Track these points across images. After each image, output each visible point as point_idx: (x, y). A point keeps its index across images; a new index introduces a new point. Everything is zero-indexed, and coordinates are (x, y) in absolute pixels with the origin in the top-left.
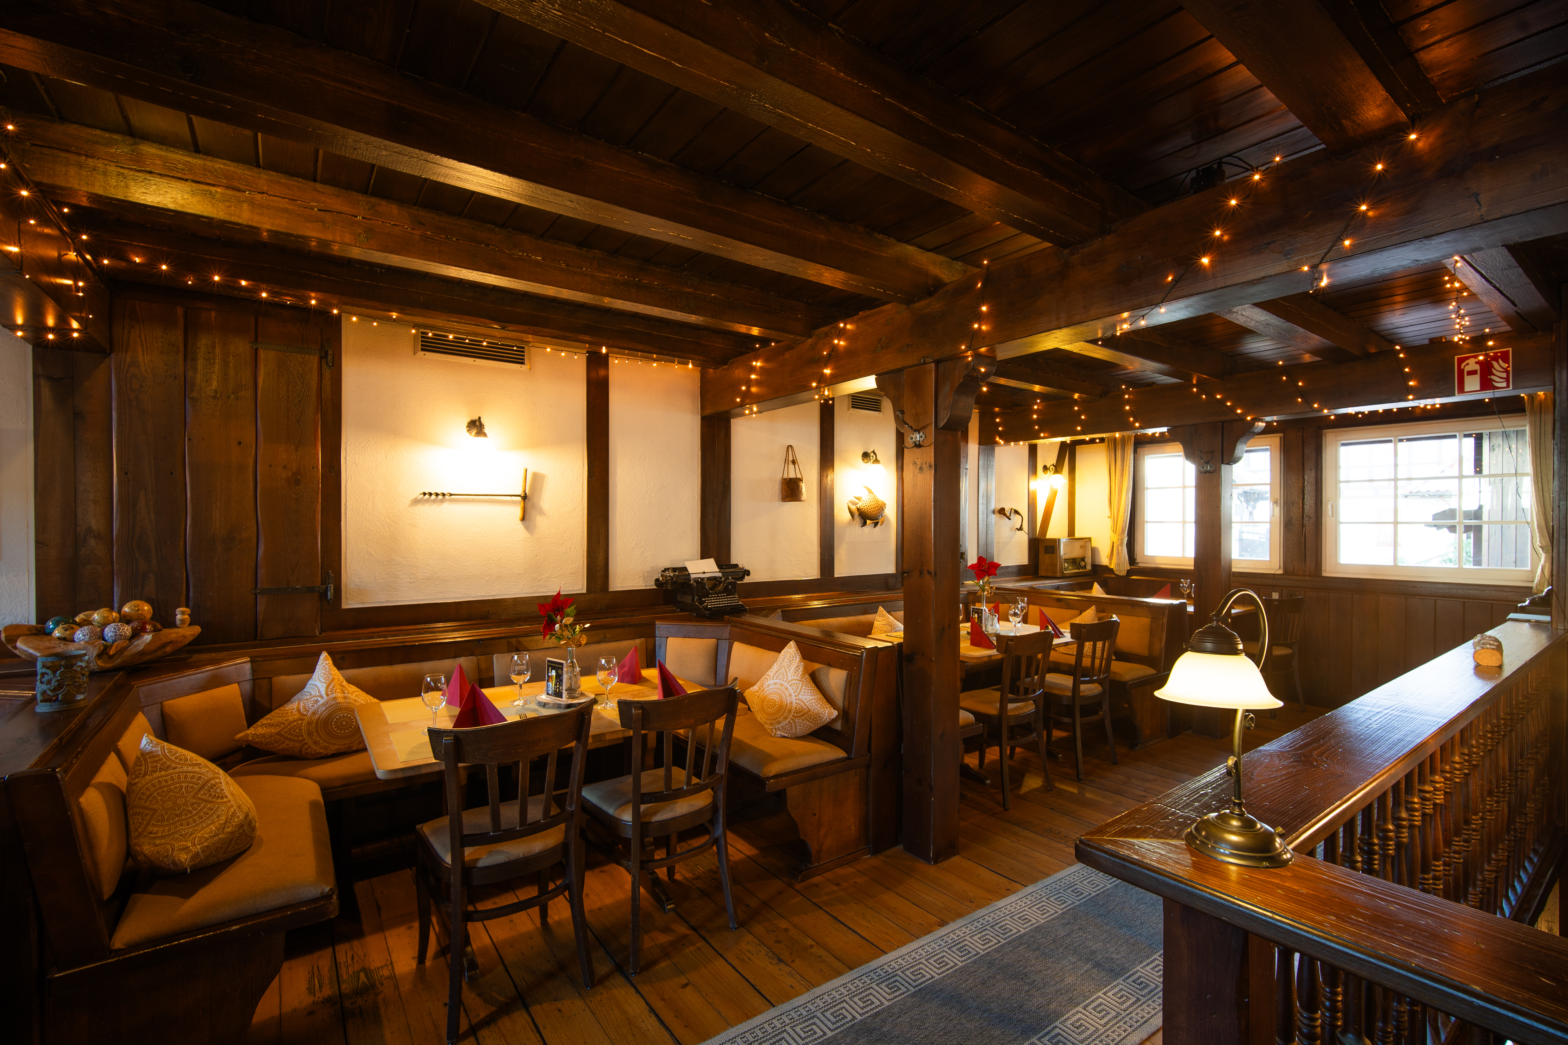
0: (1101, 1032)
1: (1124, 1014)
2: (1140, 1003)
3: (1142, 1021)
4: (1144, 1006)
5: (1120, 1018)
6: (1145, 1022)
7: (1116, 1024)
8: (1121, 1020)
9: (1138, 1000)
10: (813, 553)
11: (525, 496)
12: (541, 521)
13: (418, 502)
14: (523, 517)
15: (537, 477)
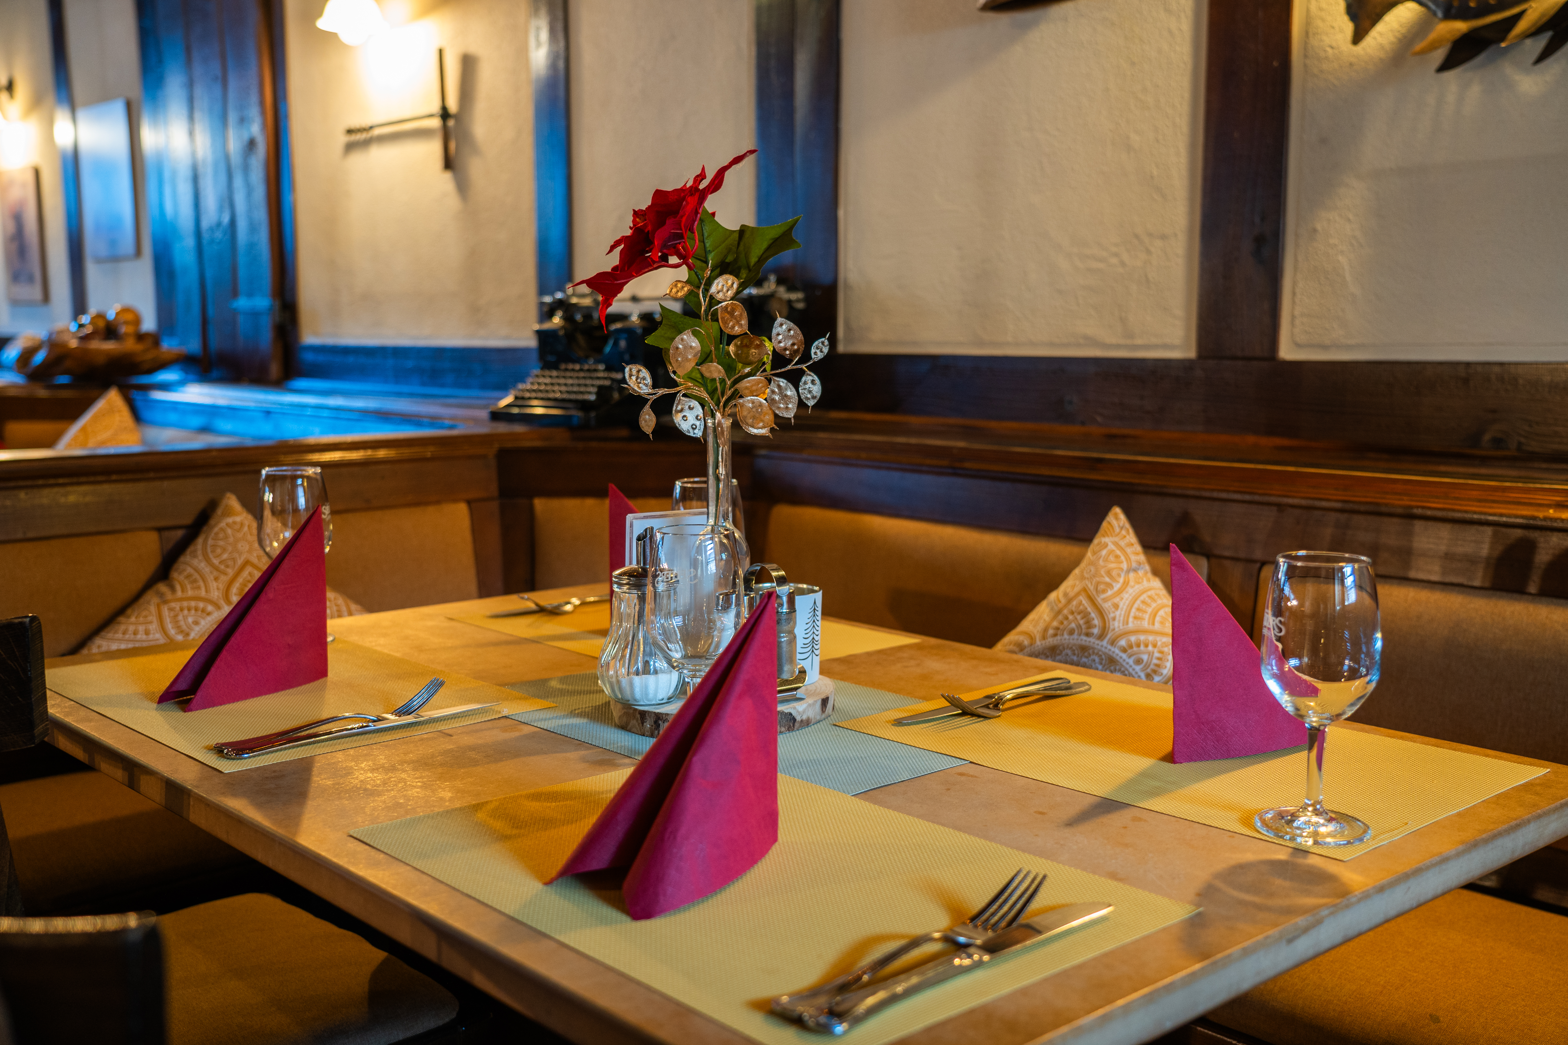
10: (1163, 237)
11: (445, 115)
12: (476, 168)
13: (350, 147)
14: (449, 163)
15: (468, 63)
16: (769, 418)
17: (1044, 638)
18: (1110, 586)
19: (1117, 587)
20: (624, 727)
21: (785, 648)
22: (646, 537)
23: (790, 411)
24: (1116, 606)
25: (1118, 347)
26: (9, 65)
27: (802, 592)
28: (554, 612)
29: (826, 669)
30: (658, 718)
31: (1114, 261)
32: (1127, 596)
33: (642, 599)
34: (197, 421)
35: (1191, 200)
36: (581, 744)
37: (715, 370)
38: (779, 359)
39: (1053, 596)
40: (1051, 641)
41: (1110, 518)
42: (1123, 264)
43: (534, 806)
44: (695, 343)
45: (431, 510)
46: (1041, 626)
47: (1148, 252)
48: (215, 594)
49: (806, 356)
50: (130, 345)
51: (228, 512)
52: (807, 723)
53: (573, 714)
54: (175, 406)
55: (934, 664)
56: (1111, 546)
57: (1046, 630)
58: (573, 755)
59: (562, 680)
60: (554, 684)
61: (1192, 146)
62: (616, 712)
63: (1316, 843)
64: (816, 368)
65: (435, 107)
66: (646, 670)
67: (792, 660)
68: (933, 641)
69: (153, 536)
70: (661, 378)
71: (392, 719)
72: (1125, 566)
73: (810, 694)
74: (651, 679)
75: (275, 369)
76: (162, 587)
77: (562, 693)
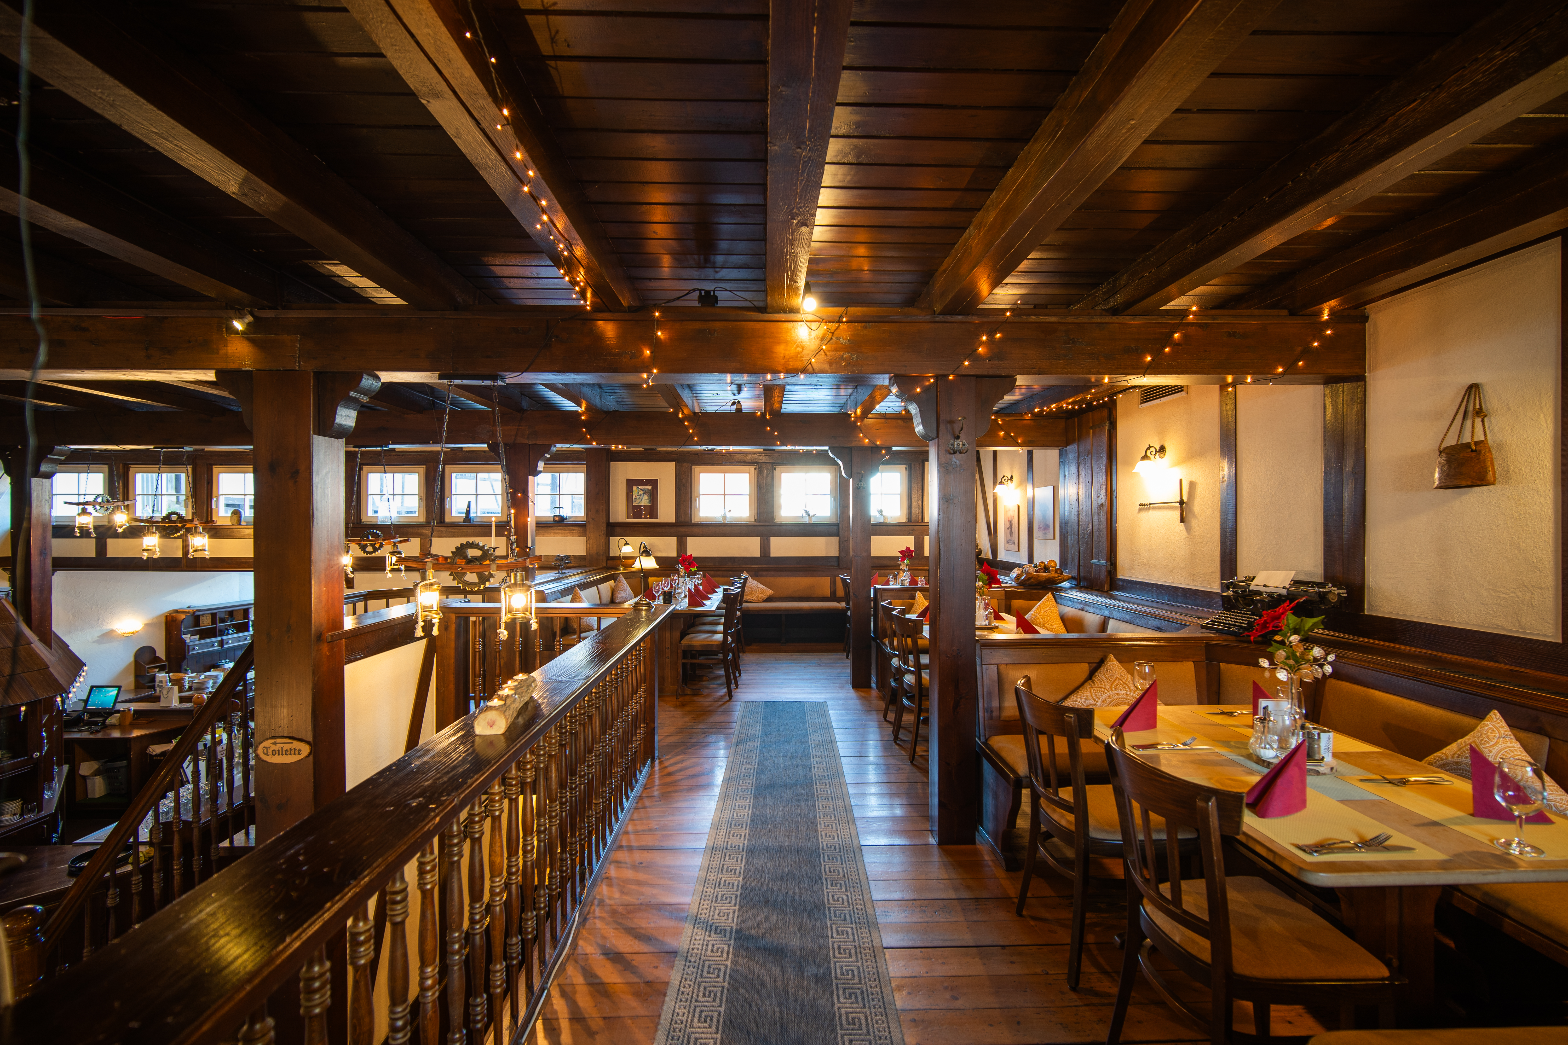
10: (1541, 588)
11: (1182, 502)
12: (1194, 523)
13: (1140, 510)
14: (1182, 520)
15: (1192, 485)
16: (1312, 677)
17: (1453, 757)
18: (1488, 742)
19: (1491, 743)
20: (1257, 763)
21: (1316, 750)
22: (1265, 708)
23: (1320, 676)
24: (1490, 751)
25: (1516, 632)
26: (1012, 472)
27: (1324, 731)
28: (1230, 714)
29: (1335, 755)
30: (1269, 763)
31: (1513, 595)
32: (1497, 748)
33: (1264, 727)
34: (1079, 606)
35: (1556, 574)
36: (1242, 766)
37: (1291, 662)
38: (1316, 660)
39: (1460, 741)
40: (1456, 759)
41: (1491, 714)
42: (1518, 597)
43: (1229, 781)
44: (1284, 653)
45: (1179, 663)
46: (1452, 752)
47: (1532, 593)
48: (1107, 687)
49: (1326, 659)
50: (1053, 574)
51: (1111, 661)
52: (1324, 774)
53: (1239, 755)
54: (1071, 599)
55: (1385, 762)
56: (1490, 726)
57: (1454, 754)
58: (1240, 769)
59: (1235, 742)
60: (1232, 743)
61: (1556, 552)
62: (1255, 758)
63: (1521, 854)
64: (1329, 663)
65: (1178, 499)
66: (1265, 748)
67: (1319, 753)
68: (1389, 752)
69: (1087, 665)
70: (1272, 663)
71: (1181, 747)
72: (1497, 735)
73: (1326, 765)
74: (1267, 751)
75: (1106, 587)
76: (1090, 682)
77: (1235, 747)
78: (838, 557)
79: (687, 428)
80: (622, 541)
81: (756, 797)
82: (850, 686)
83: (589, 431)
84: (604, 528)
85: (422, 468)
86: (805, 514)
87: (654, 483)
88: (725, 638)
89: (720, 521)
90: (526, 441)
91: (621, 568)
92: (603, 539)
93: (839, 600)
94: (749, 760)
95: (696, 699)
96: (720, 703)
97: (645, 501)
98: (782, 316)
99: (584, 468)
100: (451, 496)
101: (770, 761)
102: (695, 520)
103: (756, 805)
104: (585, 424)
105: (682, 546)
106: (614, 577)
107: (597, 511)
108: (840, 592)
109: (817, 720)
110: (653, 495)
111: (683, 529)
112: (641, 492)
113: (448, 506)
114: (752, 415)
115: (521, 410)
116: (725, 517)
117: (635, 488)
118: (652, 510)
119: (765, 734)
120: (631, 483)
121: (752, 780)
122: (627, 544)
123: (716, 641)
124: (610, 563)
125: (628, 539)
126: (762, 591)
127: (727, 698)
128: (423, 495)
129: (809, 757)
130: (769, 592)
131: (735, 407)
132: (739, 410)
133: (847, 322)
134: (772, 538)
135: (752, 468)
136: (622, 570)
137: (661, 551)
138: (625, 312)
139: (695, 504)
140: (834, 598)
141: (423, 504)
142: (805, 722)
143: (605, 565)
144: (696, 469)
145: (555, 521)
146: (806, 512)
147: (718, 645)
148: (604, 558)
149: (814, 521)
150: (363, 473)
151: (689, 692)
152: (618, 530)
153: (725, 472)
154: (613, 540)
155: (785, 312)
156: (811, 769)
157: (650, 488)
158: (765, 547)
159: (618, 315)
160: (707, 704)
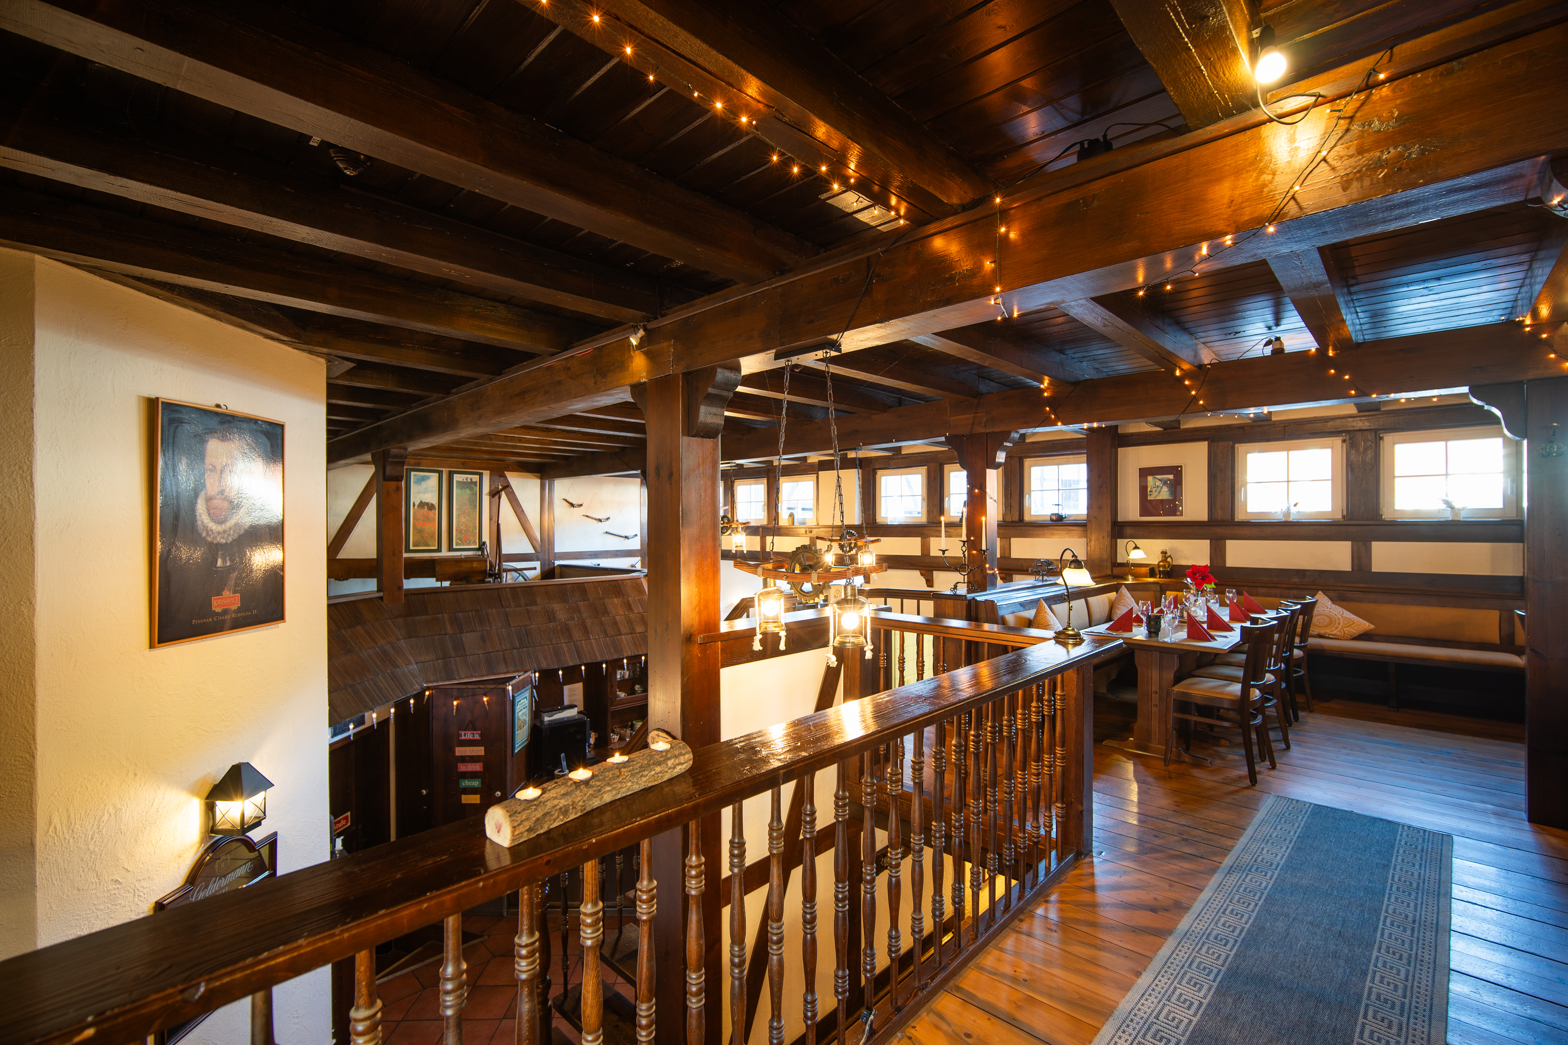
0: (1176, 982)
1: (1164, 1001)
2: (1154, 1015)
3: (1146, 996)
4: (1149, 1011)
5: (1166, 996)
6: (1143, 995)
7: (1166, 991)
8: (1164, 995)
9: (1157, 1018)
78: (1521, 579)
79: (1188, 389)
80: (1131, 545)
81: (1221, 991)
82: (1524, 815)
83: (1054, 410)
84: (1108, 528)
85: (924, 469)
86: (1444, 506)
87: (1176, 471)
88: (1245, 691)
89: (1280, 518)
90: (983, 430)
91: (1130, 577)
92: (1107, 541)
93: (1519, 652)
94: (1240, 908)
95: (1196, 772)
96: (1232, 788)
97: (1164, 494)
98: (1224, 126)
99: (1084, 457)
100: (949, 496)
101: (1280, 925)
102: (1240, 517)
103: (1214, 1009)
104: (1049, 402)
105: (1218, 552)
106: (1116, 588)
107: (1100, 508)
108: (1521, 637)
109: (1416, 870)
110: (1176, 485)
111: (1219, 530)
112: (1158, 483)
113: (946, 506)
114: (1302, 355)
115: (978, 395)
116: (1288, 513)
117: (1150, 478)
118: (1172, 505)
119: (1291, 866)
120: (1145, 473)
121: (1228, 952)
122: (1136, 548)
123: (1230, 694)
124: (1117, 571)
125: (1139, 542)
126: (1351, 624)
127: (1248, 782)
128: (925, 495)
129: (1370, 945)
130: (1365, 625)
131: (1270, 347)
132: (1279, 352)
133: (1389, 80)
134: (1375, 544)
135: (1337, 441)
136: (1130, 580)
137: (1187, 559)
138: (956, 213)
139: (1240, 496)
140: (1507, 644)
141: (925, 504)
142: (1386, 867)
143: (1109, 572)
144: (1240, 448)
145: (1052, 520)
146: (1447, 503)
147: (1232, 701)
148: (1109, 564)
149: (1462, 517)
150: (878, 477)
151: (1187, 758)
152: (1128, 531)
153: (1288, 449)
154: (1121, 543)
155: (1228, 114)
156: (1365, 973)
157: (1171, 477)
158: (1361, 558)
159: (949, 222)
160: (1209, 784)
